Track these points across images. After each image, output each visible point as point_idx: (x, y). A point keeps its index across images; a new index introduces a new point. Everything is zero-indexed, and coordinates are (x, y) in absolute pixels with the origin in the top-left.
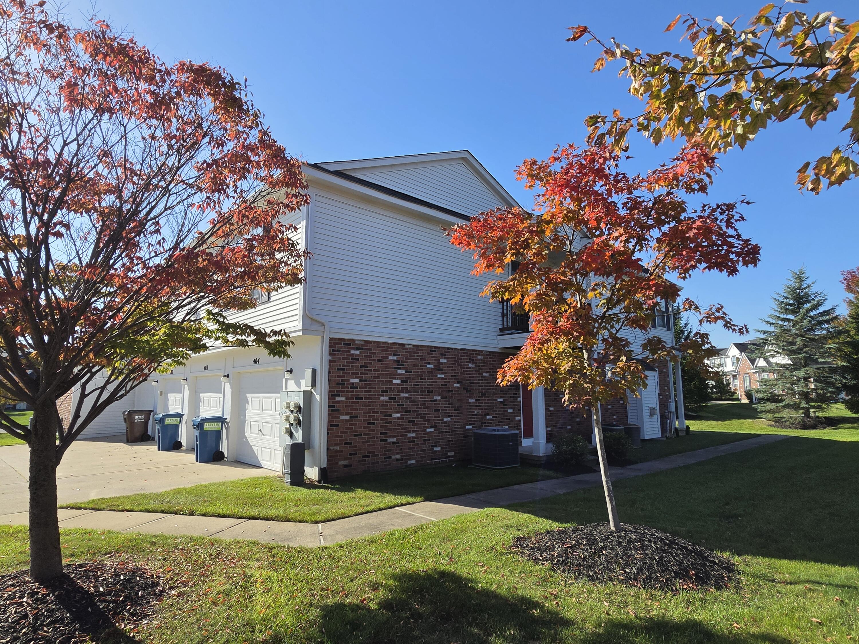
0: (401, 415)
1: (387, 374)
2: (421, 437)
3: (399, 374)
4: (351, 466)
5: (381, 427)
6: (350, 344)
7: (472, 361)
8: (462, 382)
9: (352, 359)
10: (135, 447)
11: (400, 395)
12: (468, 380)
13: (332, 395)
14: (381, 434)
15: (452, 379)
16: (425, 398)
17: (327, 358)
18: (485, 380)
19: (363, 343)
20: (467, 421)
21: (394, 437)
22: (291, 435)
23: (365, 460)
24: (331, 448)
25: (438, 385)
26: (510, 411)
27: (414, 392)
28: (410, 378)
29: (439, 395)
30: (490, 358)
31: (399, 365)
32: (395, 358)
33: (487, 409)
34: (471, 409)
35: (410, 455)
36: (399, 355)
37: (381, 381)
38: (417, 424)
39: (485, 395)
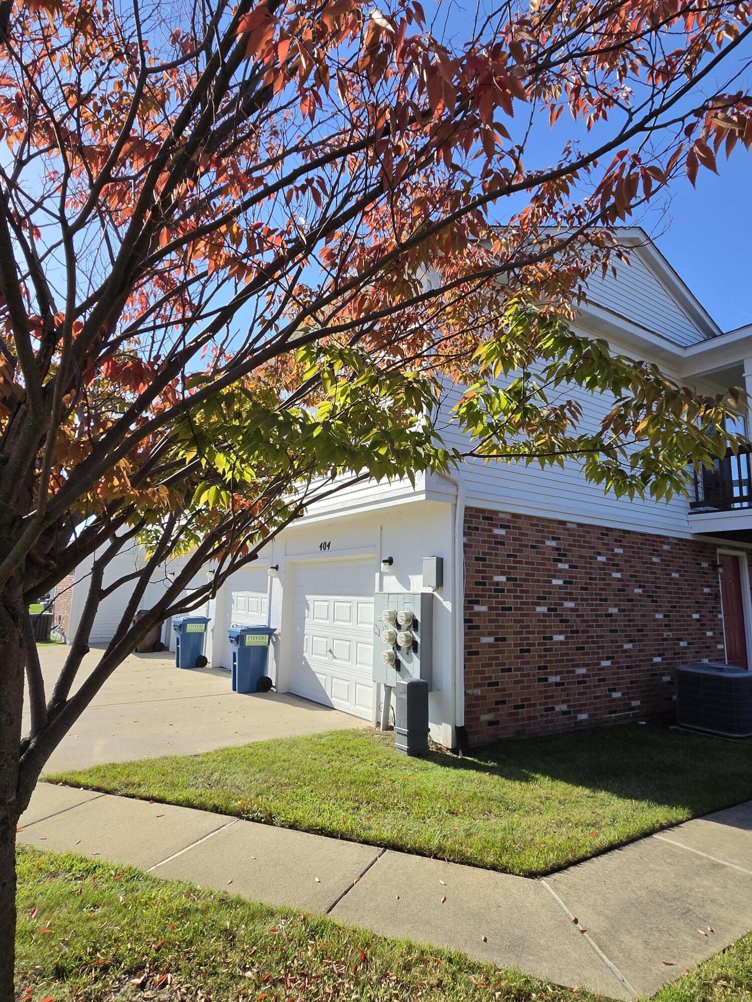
0: (566, 638)
1: (544, 570)
2: (595, 675)
3: (561, 571)
4: (497, 723)
5: (539, 656)
6: (491, 519)
7: (655, 552)
8: (644, 587)
9: (496, 543)
10: (146, 660)
11: (562, 604)
12: (652, 583)
13: (470, 602)
14: (540, 668)
15: (631, 581)
16: (597, 610)
17: (460, 540)
18: (675, 584)
19: (509, 517)
20: (655, 650)
21: (557, 673)
22: (398, 665)
23: (517, 714)
24: (469, 692)
25: (614, 590)
26: (710, 634)
27: (582, 600)
28: (576, 578)
29: (615, 606)
30: (680, 549)
31: (561, 555)
32: (554, 544)
33: (680, 630)
34: (658, 630)
35: (580, 705)
36: (559, 539)
37: (535, 581)
38: (588, 654)
39: (675, 607)
